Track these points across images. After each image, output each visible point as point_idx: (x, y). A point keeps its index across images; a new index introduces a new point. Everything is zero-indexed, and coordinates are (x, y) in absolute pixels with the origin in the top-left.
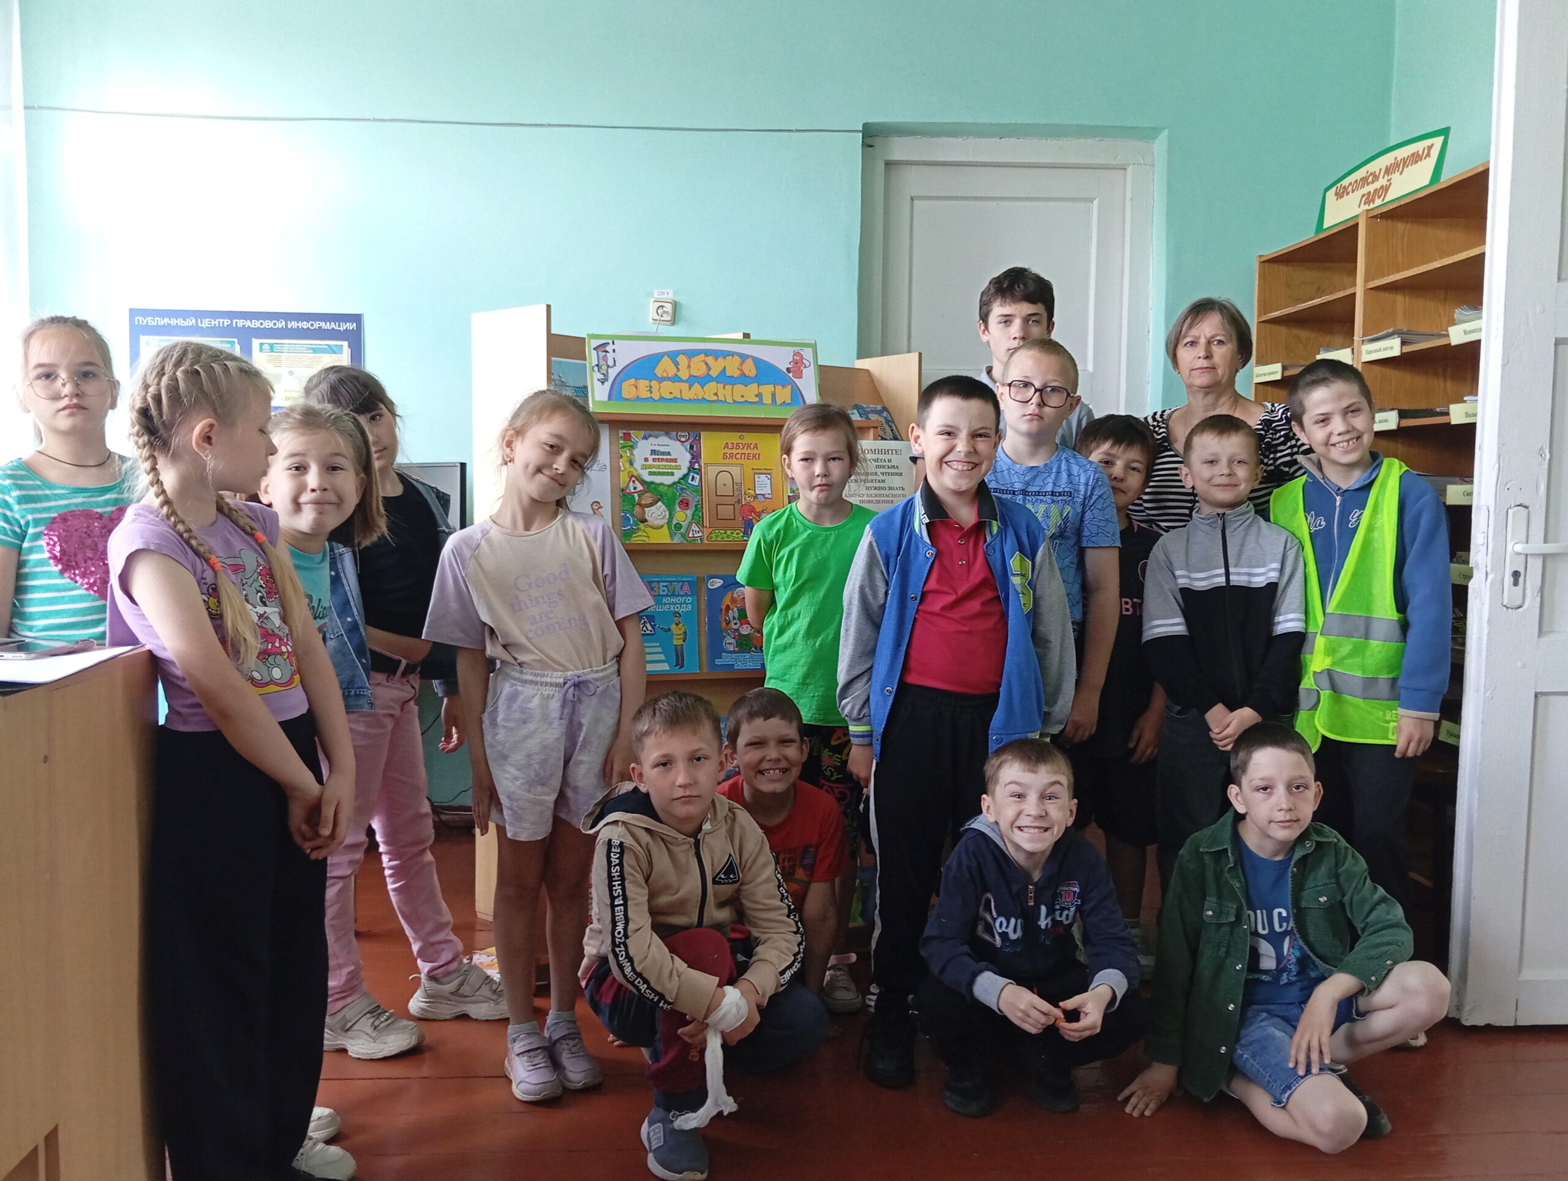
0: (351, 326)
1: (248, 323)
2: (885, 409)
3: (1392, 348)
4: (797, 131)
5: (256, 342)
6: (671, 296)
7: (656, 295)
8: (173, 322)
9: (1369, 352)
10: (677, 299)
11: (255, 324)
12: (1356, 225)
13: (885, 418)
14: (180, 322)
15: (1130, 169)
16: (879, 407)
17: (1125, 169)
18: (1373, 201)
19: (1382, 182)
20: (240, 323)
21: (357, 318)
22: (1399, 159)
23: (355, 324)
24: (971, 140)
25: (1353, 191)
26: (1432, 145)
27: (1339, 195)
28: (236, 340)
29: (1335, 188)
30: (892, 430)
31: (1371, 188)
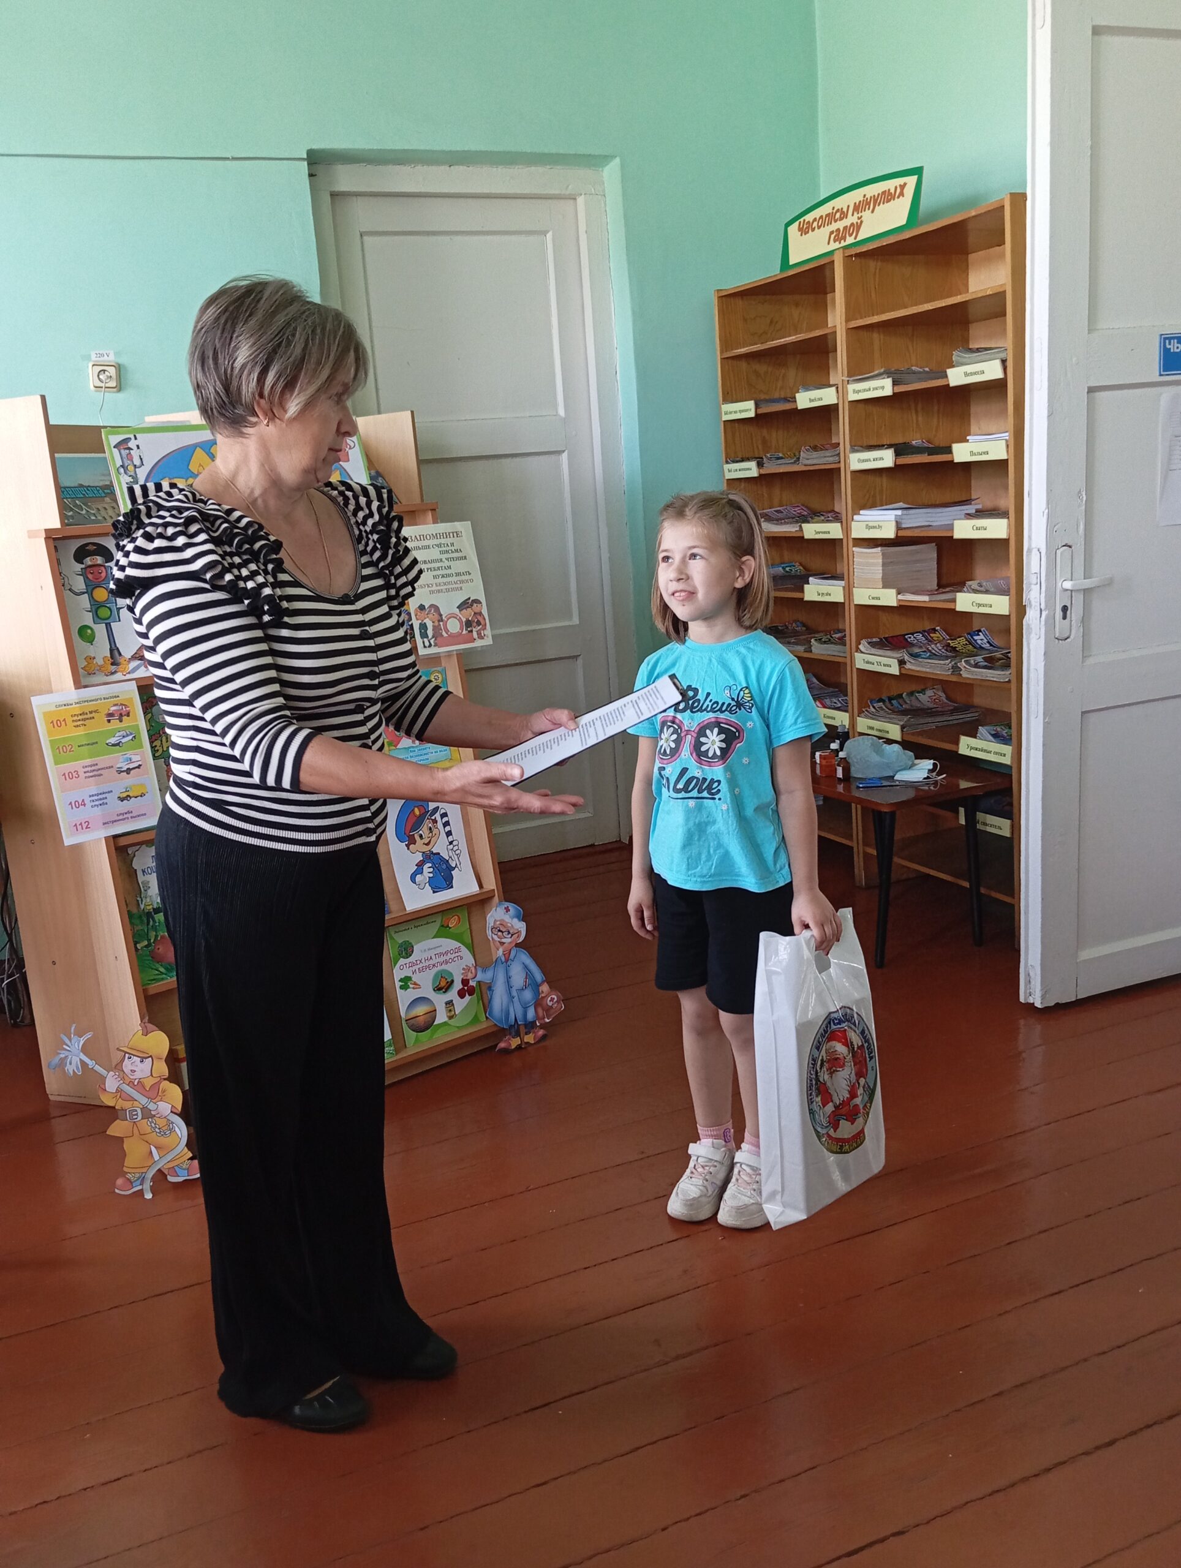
3: (884, 387)
6: (112, 358)
7: (93, 357)
9: (855, 392)
10: (120, 361)
12: (831, 264)
15: (581, 200)
17: (576, 199)
18: (844, 238)
19: (851, 219)
22: (868, 196)
24: (419, 167)
25: (819, 227)
26: (905, 184)
27: (804, 230)
29: (797, 222)
31: (840, 225)
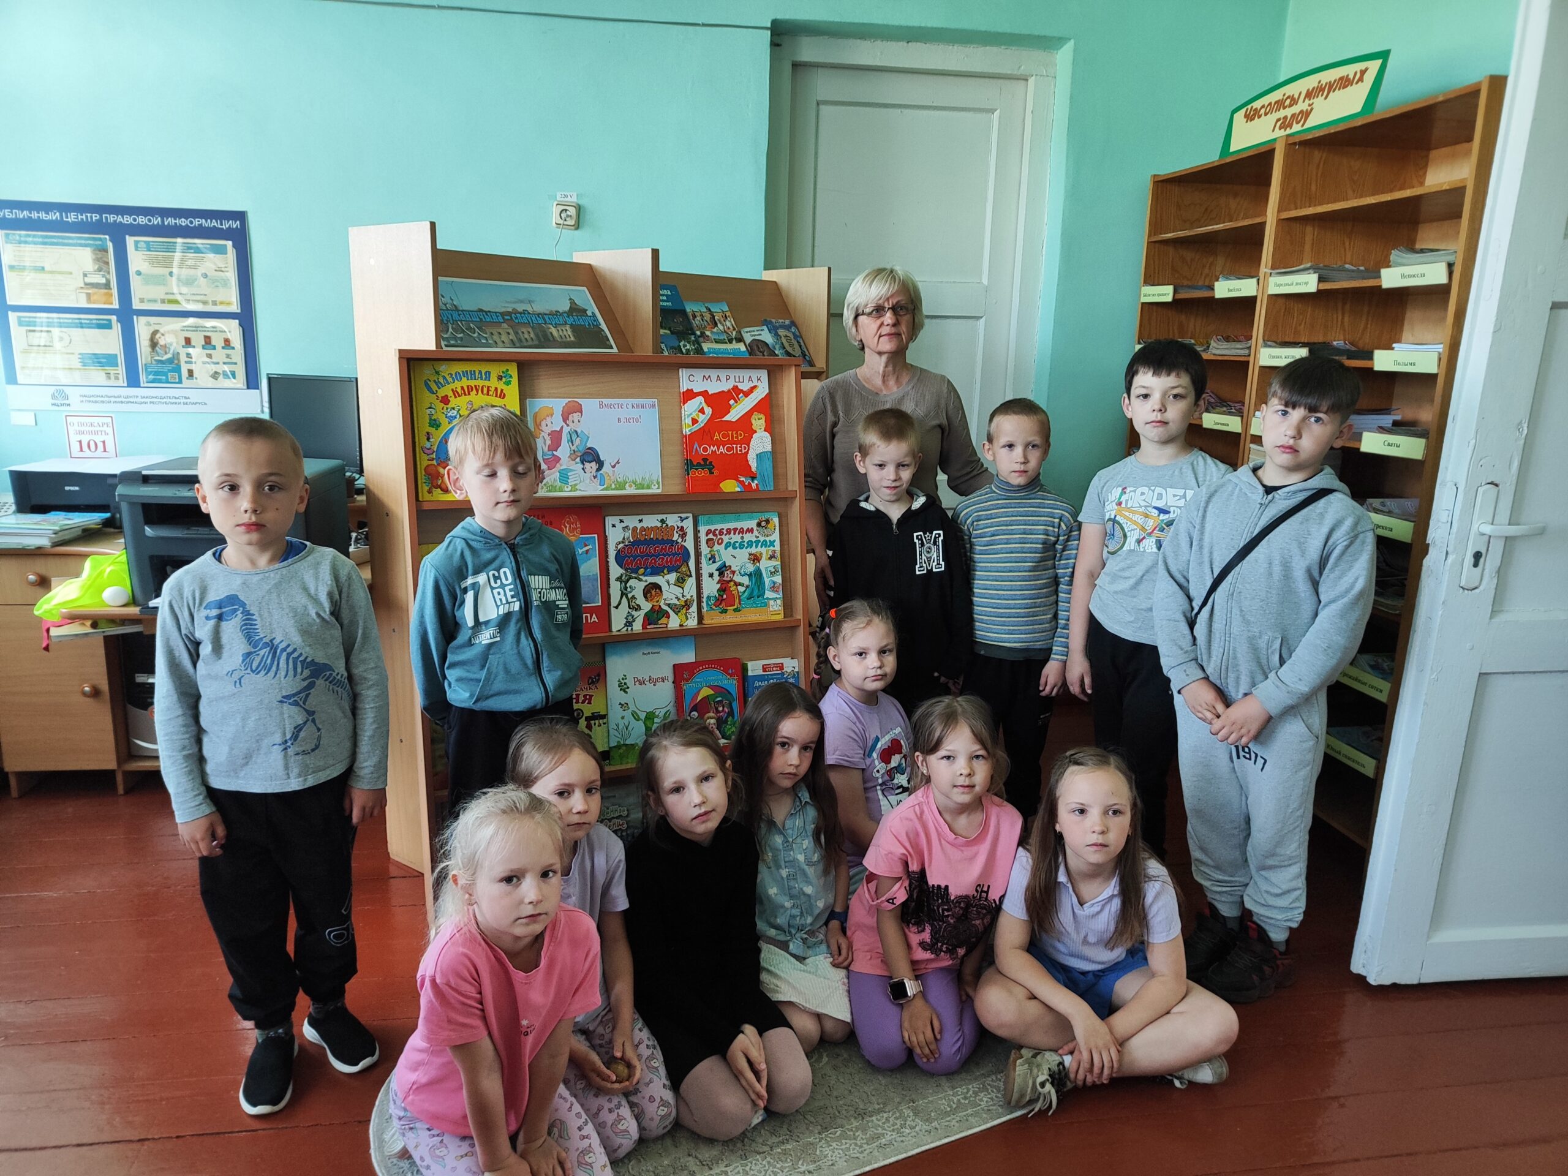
0: (235, 224)
1: (119, 219)
2: (793, 323)
3: (1307, 282)
4: (704, 25)
5: (130, 241)
6: (574, 199)
7: (559, 198)
8: (35, 215)
9: (1276, 285)
10: (580, 202)
11: (127, 220)
12: (1272, 152)
13: (794, 334)
14: (43, 215)
15: (1031, 81)
16: (787, 322)
17: (1027, 80)
18: (1290, 126)
19: (1302, 106)
20: (112, 218)
21: (241, 216)
22: (1324, 82)
23: (238, 222)
24: (879, 42)
25: (1266, 114)
26: (1366, 69)
27: (1249, 117)
28: (107, 237)
29: (1244, 109)
30: (800, 346)
31: (1288, 112)
